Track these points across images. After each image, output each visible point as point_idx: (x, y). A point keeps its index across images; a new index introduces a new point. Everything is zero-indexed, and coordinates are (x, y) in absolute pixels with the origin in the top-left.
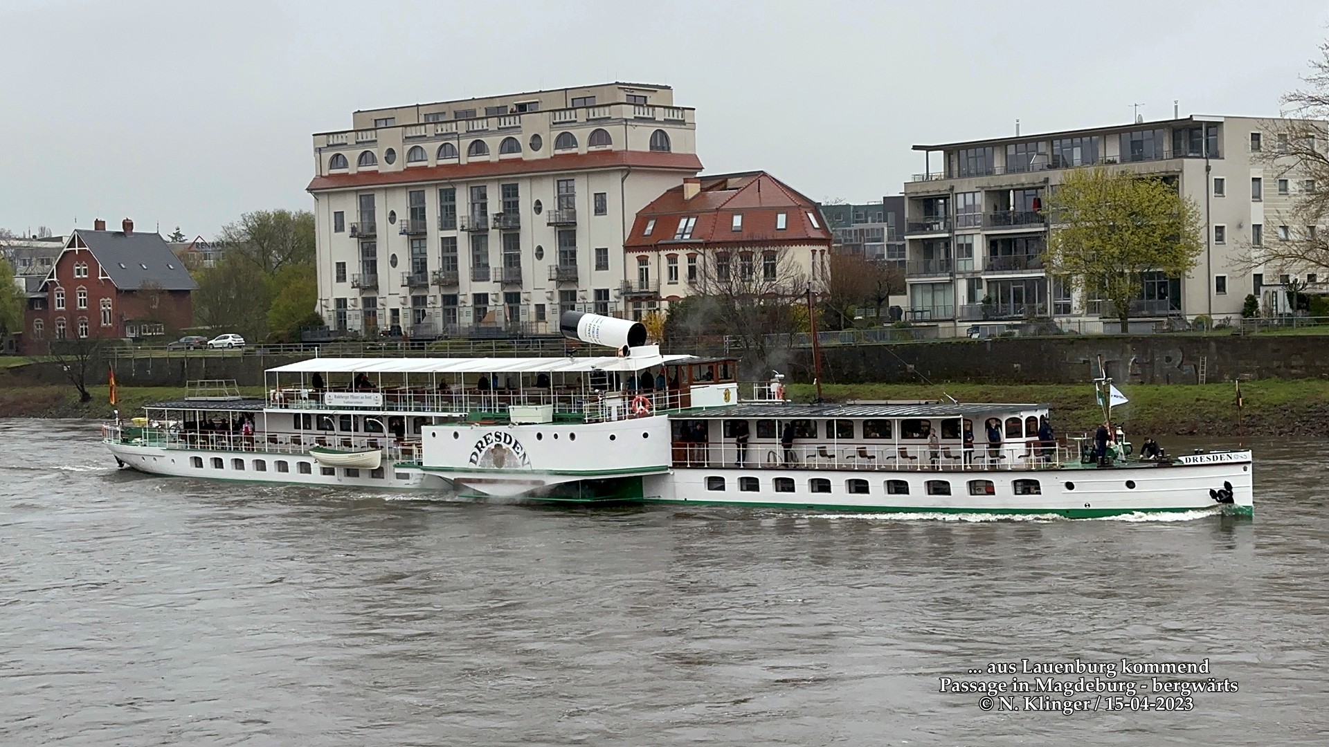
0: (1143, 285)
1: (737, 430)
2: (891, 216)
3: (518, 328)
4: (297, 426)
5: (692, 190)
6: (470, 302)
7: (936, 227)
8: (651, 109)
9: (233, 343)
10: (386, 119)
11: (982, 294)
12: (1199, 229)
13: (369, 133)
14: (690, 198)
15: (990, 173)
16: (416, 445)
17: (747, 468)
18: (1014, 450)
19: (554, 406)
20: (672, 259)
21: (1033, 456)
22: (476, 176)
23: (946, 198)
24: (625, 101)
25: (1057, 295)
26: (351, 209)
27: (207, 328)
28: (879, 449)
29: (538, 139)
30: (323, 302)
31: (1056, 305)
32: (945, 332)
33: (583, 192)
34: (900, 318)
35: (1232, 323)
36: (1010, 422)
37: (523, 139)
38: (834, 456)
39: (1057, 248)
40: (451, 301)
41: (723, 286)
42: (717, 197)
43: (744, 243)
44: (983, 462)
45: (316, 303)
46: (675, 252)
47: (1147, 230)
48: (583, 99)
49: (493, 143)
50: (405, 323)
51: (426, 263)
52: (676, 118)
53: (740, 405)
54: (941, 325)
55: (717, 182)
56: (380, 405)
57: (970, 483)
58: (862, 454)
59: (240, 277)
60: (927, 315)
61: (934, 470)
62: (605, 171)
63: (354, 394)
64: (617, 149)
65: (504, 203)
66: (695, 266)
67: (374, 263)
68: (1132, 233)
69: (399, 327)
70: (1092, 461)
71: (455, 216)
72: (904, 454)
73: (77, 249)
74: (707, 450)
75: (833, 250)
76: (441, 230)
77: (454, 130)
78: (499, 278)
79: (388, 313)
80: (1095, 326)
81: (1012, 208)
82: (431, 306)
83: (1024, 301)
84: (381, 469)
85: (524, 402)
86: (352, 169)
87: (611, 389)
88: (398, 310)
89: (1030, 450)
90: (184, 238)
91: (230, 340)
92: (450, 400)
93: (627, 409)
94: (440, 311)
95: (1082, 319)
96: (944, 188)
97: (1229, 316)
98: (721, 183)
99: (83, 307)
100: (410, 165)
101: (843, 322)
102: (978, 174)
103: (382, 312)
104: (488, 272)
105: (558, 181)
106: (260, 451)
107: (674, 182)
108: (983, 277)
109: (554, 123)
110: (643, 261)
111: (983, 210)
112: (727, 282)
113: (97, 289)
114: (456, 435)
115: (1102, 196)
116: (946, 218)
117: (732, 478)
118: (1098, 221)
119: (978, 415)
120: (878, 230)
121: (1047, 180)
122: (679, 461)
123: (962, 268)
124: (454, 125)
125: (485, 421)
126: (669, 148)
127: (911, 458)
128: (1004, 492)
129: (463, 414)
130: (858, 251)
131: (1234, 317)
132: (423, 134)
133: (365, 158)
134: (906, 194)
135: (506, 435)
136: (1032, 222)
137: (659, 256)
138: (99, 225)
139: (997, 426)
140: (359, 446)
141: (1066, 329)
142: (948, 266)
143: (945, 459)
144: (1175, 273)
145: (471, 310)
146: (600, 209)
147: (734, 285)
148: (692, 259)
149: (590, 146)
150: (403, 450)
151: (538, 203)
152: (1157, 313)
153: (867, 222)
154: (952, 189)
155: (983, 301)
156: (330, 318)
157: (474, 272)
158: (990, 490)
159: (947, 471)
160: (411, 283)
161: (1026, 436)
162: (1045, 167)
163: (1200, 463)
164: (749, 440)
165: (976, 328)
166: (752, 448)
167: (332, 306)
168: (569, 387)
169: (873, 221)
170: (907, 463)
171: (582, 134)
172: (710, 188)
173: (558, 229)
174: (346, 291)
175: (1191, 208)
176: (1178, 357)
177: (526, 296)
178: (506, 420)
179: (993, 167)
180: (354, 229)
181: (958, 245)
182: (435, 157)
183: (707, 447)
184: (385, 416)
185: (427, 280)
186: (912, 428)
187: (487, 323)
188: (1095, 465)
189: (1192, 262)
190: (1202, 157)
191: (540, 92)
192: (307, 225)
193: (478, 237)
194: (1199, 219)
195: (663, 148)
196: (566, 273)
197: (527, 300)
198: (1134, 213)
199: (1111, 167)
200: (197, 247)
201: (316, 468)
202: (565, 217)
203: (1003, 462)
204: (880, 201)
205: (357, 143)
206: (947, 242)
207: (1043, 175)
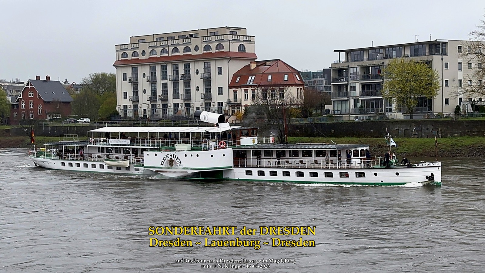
0: (418, 102)
1: (257, 153)
2: (326, 76)
3: (190, 116)
4: (99, 151)
5: (253, 66)
6: (172, 107)
7: (342, 80)
8: (238, 36)
9: (86, 121)
10: (142, 40)
11: (359, 104)
12: (439, 81)
13: (136, 45)
14: (253, 69)
15: (362, 60)
16: (142, 158)
17: (260, 167)
18: (356, 161)
19: (191, 145)
20: (246, 91)
21: (362, 164)
22: (175, 61)
23: (346, 69)
24: (229, 33)
25: (387, 105)
26: (129, 72)
27: (77, 115)
28: (307, 161)
29: (197, 47)
30: (119, 106)
31: (386, 109)
32: (346, 118)
33: (214, 67)
34: (329, 113)
35: (451, 116)
36: (355, 151)
37: (192, 47)
38: (291, 163)
39: (387, 88)
40: (165, 106)
41: (265, 101)
42: (263, 69)
43: (272, 86)
44: (345, 165)
45: (116, 107)
46: (247, 89)
47: (420, 81)
48: (214, 33)
49: (181, 48)
50: (148, 114)
51: (156, 92)
52: (248, 40)
53: (258, 144)
54: (344, 116)
55: (263, 63)
56: (129, 144)
57: (340, 173)
58: (302, 162)
59: (88, 97)
60: (339, 112)
61: (327, 168)
62: (221, 59)
63: (120, 140)
64: (226, 51)
65: (185, 70)
66: (254, 94)
67: (137, 92)
68: (415, 83)
69: (146, 116)
70: (384, 165)
71: (167, 75)
72: (316, 163)
73: (29, 86)
74: (246, 161)
75: (305, 88)
76: (162, 80)
77: (167, 44)
78: (183, 98)
79: (142, 110)
80: (400, 116)
81: (370, 73)
82: (158, 108)
83: (375, 107)
84: (129, 167)
85: (181, 143)
86: (130, 58)
87: (212, 139)
88: (146, 109)
89: (361, 162)
90: (68, 83)
91: (85, 120)
92: (154, 142)
93: (217, 146)
94: (161, 110)
95: (396, 114)
96: (345, 66)
97: (450, 113)
98: (264, 64)
99: (32, 108)
100: (151, 56)
101: (308, 115)
102: (358, 61)
103: (140, 110)
104: (179, 96)
105: (205, 63)
106: (86, 160)
107: (247, 63)
108: (360, 98)
109: (203, 41)
110: (235, 92)
111: (360, 74)
112: (266, 100)
113: (37, 101)
114: (156, 155)
115: (404, 69)
116: (346, 77)
117: (255, 171)
118: (402, 78)
119: (343, 149)
120: (321, 81)
121: (383, 63)
122: (236, 165)
123: (352, 95)
124: (167, 42)
125: (166, 150)
126: (245, 51)
127: (319, 164)
128: (352, 177)
129: (159, 147)
130: (314, 88)
131: (451, 113)
132: (156, 45)
133: (134, 54)
134: (331, 68)
135: (174, 155)
136: (378, 78)
137: (241, 90)
138: (38, 78)
139: (350, 153)
140: (121, 159)
141: (390, 117)
142: (347, 94)
143: (331, 164)
144: (430, 97)
145: (173, 109)
146: (220, 73)
147: (269, 101)
148: (253, 91)
149: (216, 50)
150: (137, 160)
151: (197, 70)
152: (424, 112)
153: (317, 78)
154: (348, 66)
155: (359, 107)
156: (121, 112)
157: (174, 96)
158: (347, 176)
159: (332, 169)
160: (151, 100)
161: (361, 156)
162: (383, 58)
163: (422, 166)
164: (261, 157)
165: (357, 117)
166: (262, 160)
167: (122, 108)
168: (197, 138)
169: (320, 78)
170: (317, 166)
171: (213, 46)
172: (260, 66)
173: (204, 80)
174: (127, 102)
175: (436, 73)
176: (431, 128)
177: (193, 104)
178: (174, 149)
179: (363, 58)
180: (130, 80)
181: (351, 86)
182: (160, 53)
183: (246, 159)
184: (131, 148)
185: (156, 98)
186: (320, 153)
187: (178, 114)
188: (385, 167)
189: (436, 93)
190: (440, 55)
191: (198, 30)
192: (113, 78)
193: (175, 83)
194: (439, 77)
195: (243, 51)
196: (207, 96)
197: (193, 106)
198: (415, 75)
199: (407, 58)
200: (73, 86)
201: (106, 167)
202: (207, 75)
203: (352, 165)
204: (322, 70)
205: (131, 48)
206: (346, 85)
207: (382, 61)
